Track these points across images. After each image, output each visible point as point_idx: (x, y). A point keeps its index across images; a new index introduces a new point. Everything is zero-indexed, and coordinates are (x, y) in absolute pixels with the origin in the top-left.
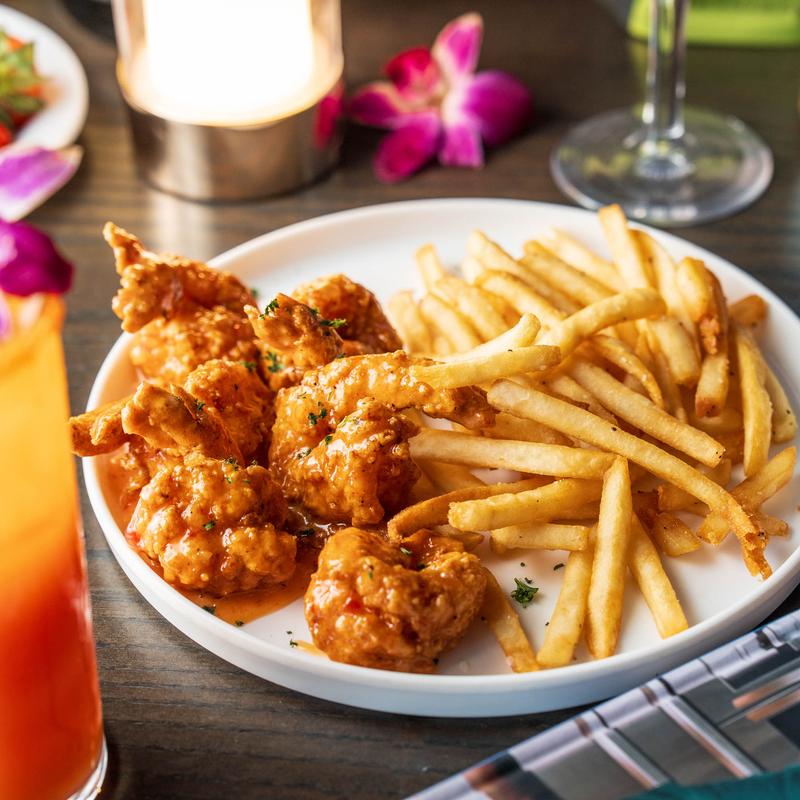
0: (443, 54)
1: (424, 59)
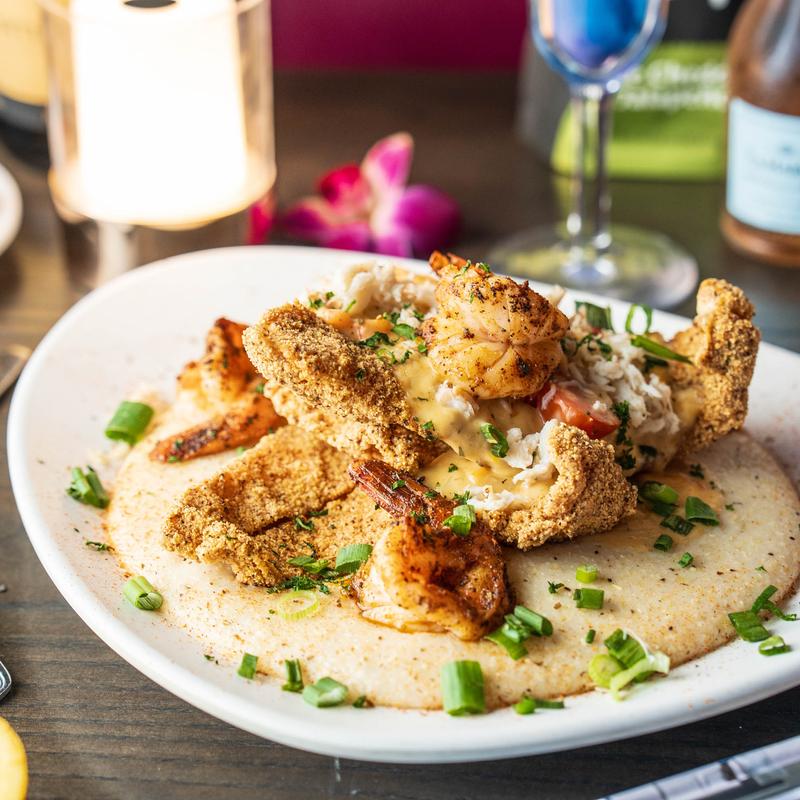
0: (373, 170)
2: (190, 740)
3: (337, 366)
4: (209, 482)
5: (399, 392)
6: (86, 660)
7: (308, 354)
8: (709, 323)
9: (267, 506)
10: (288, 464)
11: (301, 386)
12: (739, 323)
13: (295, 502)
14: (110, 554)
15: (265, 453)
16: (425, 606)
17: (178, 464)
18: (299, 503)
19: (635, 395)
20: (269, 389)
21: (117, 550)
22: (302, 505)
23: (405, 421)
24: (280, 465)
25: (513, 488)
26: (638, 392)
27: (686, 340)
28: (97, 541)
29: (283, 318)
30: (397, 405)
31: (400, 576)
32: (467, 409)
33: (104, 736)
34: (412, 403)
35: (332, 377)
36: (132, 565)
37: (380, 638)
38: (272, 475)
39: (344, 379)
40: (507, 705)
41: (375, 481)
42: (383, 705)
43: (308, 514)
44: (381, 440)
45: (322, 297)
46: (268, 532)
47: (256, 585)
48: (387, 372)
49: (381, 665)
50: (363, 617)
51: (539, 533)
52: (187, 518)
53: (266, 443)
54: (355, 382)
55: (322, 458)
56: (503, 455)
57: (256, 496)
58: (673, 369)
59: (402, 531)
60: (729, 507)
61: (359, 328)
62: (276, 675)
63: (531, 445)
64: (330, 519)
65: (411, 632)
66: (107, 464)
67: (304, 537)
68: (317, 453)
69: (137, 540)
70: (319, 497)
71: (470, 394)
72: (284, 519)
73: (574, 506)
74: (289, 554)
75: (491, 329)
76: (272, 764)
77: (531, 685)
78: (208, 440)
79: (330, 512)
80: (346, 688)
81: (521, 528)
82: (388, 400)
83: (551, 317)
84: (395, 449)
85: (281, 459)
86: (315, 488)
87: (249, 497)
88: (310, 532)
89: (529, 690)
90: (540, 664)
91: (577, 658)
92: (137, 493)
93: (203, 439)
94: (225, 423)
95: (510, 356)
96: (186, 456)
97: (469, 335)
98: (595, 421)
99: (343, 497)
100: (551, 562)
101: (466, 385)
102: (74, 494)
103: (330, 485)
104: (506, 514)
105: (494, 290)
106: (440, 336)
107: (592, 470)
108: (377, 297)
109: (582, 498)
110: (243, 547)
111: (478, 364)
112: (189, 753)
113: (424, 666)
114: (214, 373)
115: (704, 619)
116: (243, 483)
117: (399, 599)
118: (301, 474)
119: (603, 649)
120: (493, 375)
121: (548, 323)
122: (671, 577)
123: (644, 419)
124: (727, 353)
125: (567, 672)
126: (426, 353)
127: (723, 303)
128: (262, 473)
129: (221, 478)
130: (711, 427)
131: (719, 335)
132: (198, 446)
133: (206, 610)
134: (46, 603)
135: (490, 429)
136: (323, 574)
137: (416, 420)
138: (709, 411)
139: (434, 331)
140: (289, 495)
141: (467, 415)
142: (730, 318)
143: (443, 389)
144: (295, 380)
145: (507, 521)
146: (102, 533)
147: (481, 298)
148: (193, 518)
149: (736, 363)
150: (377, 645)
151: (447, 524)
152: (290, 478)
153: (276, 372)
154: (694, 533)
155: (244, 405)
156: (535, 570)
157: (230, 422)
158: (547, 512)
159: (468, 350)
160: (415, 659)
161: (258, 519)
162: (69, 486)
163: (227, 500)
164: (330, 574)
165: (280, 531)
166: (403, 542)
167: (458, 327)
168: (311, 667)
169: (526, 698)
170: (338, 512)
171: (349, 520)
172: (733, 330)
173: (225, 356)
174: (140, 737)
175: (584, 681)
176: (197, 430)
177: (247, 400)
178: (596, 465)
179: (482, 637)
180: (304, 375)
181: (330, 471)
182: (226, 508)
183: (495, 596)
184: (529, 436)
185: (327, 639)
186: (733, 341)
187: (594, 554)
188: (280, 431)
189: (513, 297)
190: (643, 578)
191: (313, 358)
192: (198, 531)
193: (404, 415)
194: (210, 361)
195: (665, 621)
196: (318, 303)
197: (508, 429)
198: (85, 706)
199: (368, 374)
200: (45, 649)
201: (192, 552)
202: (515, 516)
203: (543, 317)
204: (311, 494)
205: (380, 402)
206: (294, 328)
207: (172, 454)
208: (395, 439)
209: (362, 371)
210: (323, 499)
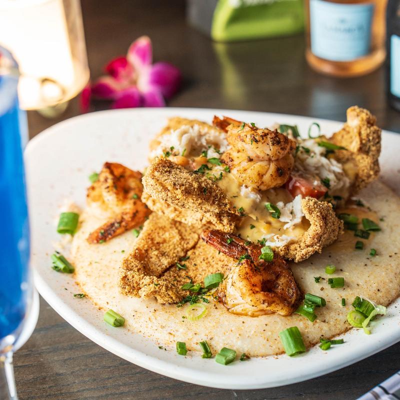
0: (133, 58)
1: (124, 62)
2: (154, 388)
3: (194, 188)
4: (132, 254)
5: (223, 195)
6: (85, 354)
7: (180, 186)
8: (358, 131)
9: (162, 261)
10: (163, 235)
11: (176, 202)
12: (372, 128)
13: (173, 255)
14: (87, 298)
15: (150, 232)
16: (266, 304)
17: (104, 243)
18: (174, 255)
19: (329, 173)
20: (144, 198)
21: (89, 295)
22: (176, 256)
23: (229, 209)
24: (159, 237)
25: (285, 232)
26: (330, 171)
27: (339, 138)
28: (79, 293)
29: (159, 168)
30: (224, 202)
31: (251, 292)
32: (257, 197)
33: (111, 394)
34: (231, 199)
35: (193, 195)
36: (102, 303)
37: (243, 322)
38: (158, 243)
39: (198, 195)
40: (314, 345)
41: (218, 241)
42: (254, 356)
43: (180, 259)
44: (215, 219)
45: (169, 150)
46: (166, 274)
47: (170, 304)
48: (215, 186)
49: (248, 337)
50: (230, 312)
51: (306, 254)
52: (130, 277)
53: (147, 225)
54: (203, 195)
55: (177, 228)
56: (279, 217)
57: (155, 257)
58: (337, 154)
59: (244, 267)
60: (382, 220)
61: (192, 164)
62: (195, 350)
63: (289, 209)
64: (192, 261)
65: (257, 316)
66: (64, 248)
67: (183, 273)
68: (173, 226)
69: (100, 289)
70: (183, 250)
71: (257, 189)
72: (172, 266)
73: (321, 238)
74: (179, 284)
75: (262, 155)
76: (200, 394)
77: (323, 332)
78: (117, 228)
79: (190, 257)
80: (235, 352)
81: (296, 253)
82: (220, 200)
83: (290, 144)
84: (223, 222)
85: (158, 233)
86: (180, 246)
87: (151, 258)
88: (185, 270)
89: (323, 336)
90: (324, 321)
91: (341, 315)
92: (89, 263)
93: (114, 228)
94: (122, 218)
95: (273, 167)
96: (108, 239)
97: (251, 160)
98: (318, 192)
99: (194, 247)
100: (310, 266)
101: (255, 186)
102: (57, 269)
103: (186, 242)
104: (287, 247)
105: (262, 136)
106: (236, 162)
107: (325, 218)
108: (194, 144)
109: (324, 234)
110: (164, 288)
111: (259, 174)
112: (157, 395)
113: (270, 333)
114: (111, 192)
115: (391, 282)
116: (147, 251)
117: (253, 303)
118: (171, 239)
119: (351, 308)
120: (267, 178)
121: (289, 147)
122: (368, 263)
123: (336, 184)
124: (369, 144)
125: (338, 323)
126: (229, 172)
127: (363, 120)
128: (153, 243)
129: (137, 251)
130: (363, 181)
131: (364, 136)
132: (112, 232)
133: (149, 322)
134: (53, 326)
135: (271, 206)
136: (201, 291)
137: (235, 208)
138: (361, 172)
139: (232, 160)
140: (169, 252)
141: (258, 200)
142: (368, 127)
143: (243, 189)
144: (173, 199)
145: (288, 250)
146: (78, 287)
147: (257, 141)
148: (133, 277)
149: (373, 148)
150: (243, 326)
151: (262, 258)
152: (166, 243)
153: (164, 197)
154: (371, 237)
155: (129, 207)
156: (304, 272)
157: (125, 217)
158: (308, 243)
159: (252, 168)
160: (264, 330)
161: (160, 269)
162: (53, 265)
163: (142, 262)
164: (203, 291)
165: (171, 273)
166: (247, 273)
167: (243, 156)
168: (213, 343)
169: (322, 339)
170: (194, 256)
171: (202, 260)
172: (370, 133)
173: (114, 183)
174: (129, 391)
175: (346, 325)
176: (109, 224)
177: (130, 204)
178: (326, 215)
179: (293, 312)
180: (179, 196)
181: (183, 235)
182: (144, 267)
183: (294, 291)
184: (287, 205)
185: (217, 327)
186: (371, 138)
187: (329, 258)
188: (151, 217)
189: (272, 138)
190: (356, 266)
191: (183, 188)
192: (137, 282)
193: (228, 206)
194: (108, 187)
195: (374, 287)
196: (168, 154)
197: (277, 203)
198: (95, 380)
199: (207, 189)
200: (62, 352)
201: (136, 294)
202: (292, 247)
203: (286, 145)
204: (179, 249)
205: (217, 202)
206: (166, 172)
207: (100, 239)
208: (222, 217)
209: (205, 189)
210: (185, 250)
